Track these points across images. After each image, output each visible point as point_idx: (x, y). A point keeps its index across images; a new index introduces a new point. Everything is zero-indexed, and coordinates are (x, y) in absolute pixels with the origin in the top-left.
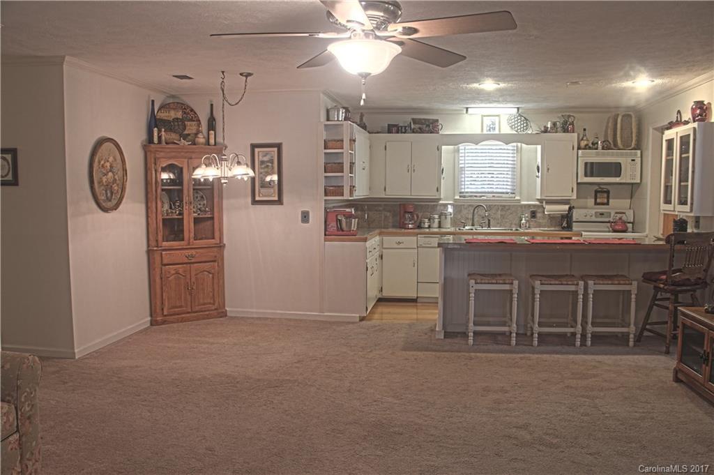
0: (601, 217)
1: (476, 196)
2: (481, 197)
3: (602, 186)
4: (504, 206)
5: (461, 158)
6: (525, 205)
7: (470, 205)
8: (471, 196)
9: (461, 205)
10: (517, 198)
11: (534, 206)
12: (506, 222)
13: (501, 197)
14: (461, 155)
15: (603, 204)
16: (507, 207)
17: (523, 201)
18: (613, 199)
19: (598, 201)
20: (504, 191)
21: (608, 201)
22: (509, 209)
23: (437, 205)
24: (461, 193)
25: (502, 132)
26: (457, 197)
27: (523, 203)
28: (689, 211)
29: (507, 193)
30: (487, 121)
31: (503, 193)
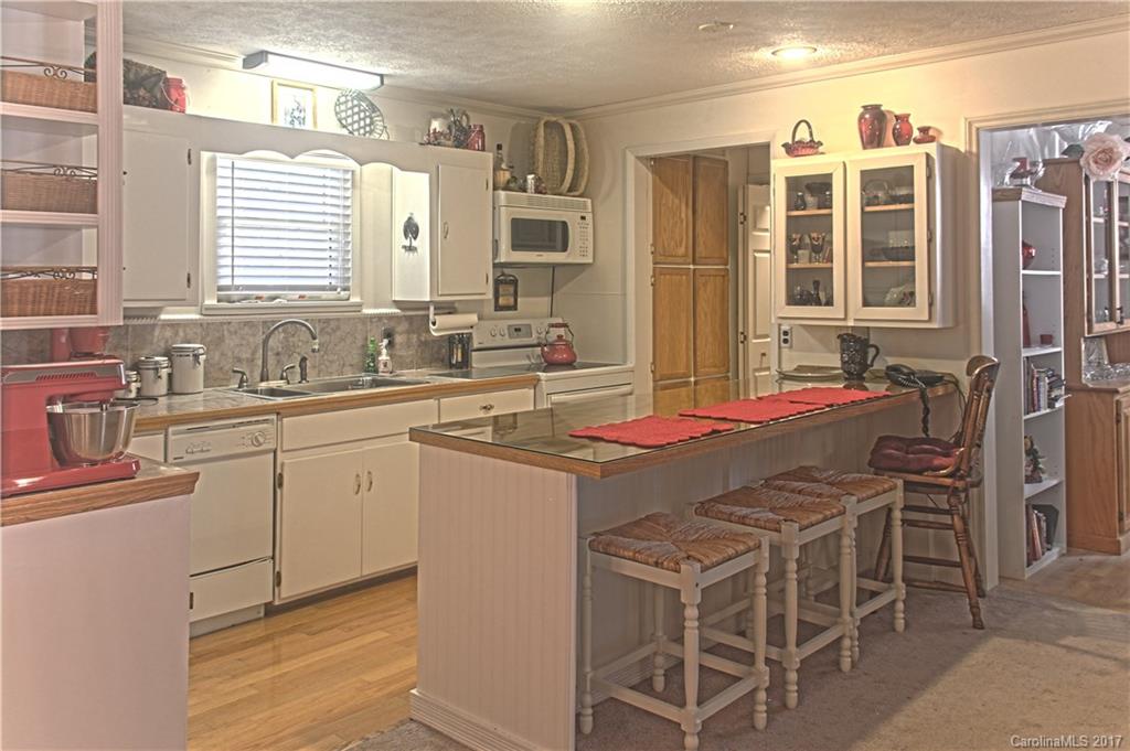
0: (518, 336)
1: (258, 298)
2: (274, 298)
3: (507, 271)
4: (328, 321)
5: (220, 192)
6: (372, 317)
7: (246, 323)
8: (246, 298)
9: (222, 324)
10: (355, 299)
11: (390, 317)
12: (331, 362)
13: (318, 298)
14: (220, 182)
15: (508, 308)
16: (333, 325)
17: (367, 308)
18: (527, 295)
19: (502, 301)
20: (325, 282)
21: (516, 301)
22: (338, 328)
23: (154, 326)
24: (220, 288)
25: (320, 128)
26: (211, 302)
27: (367, 311)
28: (926, 318)
29: (334, 289)
30: (286, 100)
31: (322, 288)
